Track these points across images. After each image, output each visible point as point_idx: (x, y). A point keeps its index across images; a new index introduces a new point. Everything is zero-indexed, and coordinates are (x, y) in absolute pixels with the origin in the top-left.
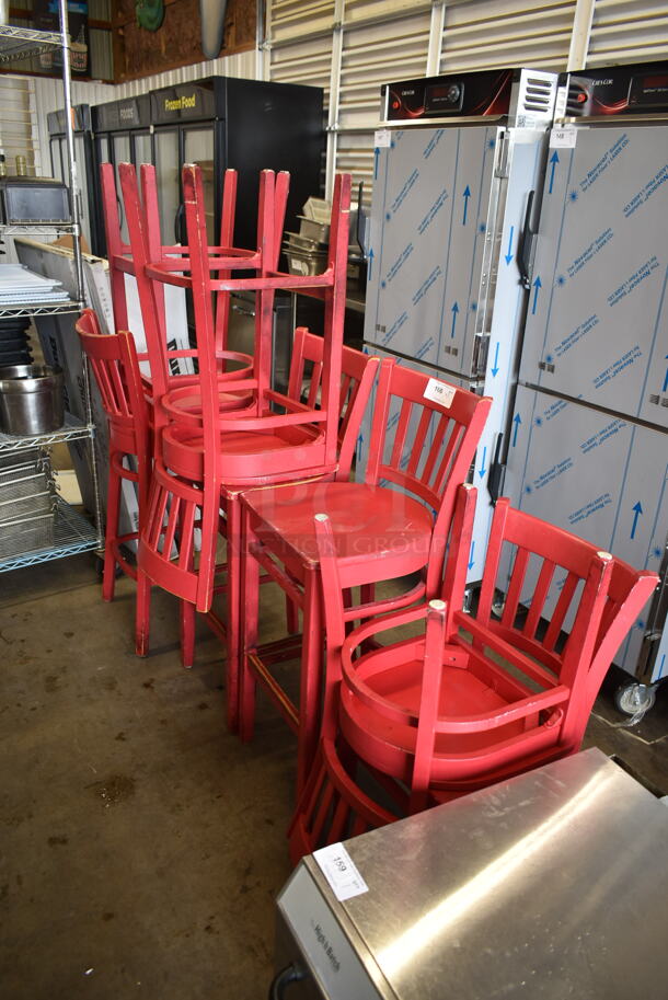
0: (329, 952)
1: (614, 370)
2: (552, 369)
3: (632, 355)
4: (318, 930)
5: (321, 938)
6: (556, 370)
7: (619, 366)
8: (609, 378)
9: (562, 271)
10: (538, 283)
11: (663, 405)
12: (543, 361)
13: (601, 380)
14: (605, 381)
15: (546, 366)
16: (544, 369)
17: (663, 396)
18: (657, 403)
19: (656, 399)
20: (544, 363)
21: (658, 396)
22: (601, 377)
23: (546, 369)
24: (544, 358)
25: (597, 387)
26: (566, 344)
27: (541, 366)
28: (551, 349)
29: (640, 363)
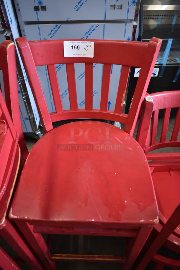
2: (44, 8)
6: (47, 8)
11: (118, 9)
12: (36, 6)
13: (79, 6)
14: (81, 5)
15: (40, 8)
16: (39, 10)
17: (117, 4)
18: (114, 9)
19: (113, 7)
20: (38, 6)
21: (115, 5)
22: (78, 4)
23: (40, 10)
24: (36, 3)
25: (77, 11)
27: (37, 9)
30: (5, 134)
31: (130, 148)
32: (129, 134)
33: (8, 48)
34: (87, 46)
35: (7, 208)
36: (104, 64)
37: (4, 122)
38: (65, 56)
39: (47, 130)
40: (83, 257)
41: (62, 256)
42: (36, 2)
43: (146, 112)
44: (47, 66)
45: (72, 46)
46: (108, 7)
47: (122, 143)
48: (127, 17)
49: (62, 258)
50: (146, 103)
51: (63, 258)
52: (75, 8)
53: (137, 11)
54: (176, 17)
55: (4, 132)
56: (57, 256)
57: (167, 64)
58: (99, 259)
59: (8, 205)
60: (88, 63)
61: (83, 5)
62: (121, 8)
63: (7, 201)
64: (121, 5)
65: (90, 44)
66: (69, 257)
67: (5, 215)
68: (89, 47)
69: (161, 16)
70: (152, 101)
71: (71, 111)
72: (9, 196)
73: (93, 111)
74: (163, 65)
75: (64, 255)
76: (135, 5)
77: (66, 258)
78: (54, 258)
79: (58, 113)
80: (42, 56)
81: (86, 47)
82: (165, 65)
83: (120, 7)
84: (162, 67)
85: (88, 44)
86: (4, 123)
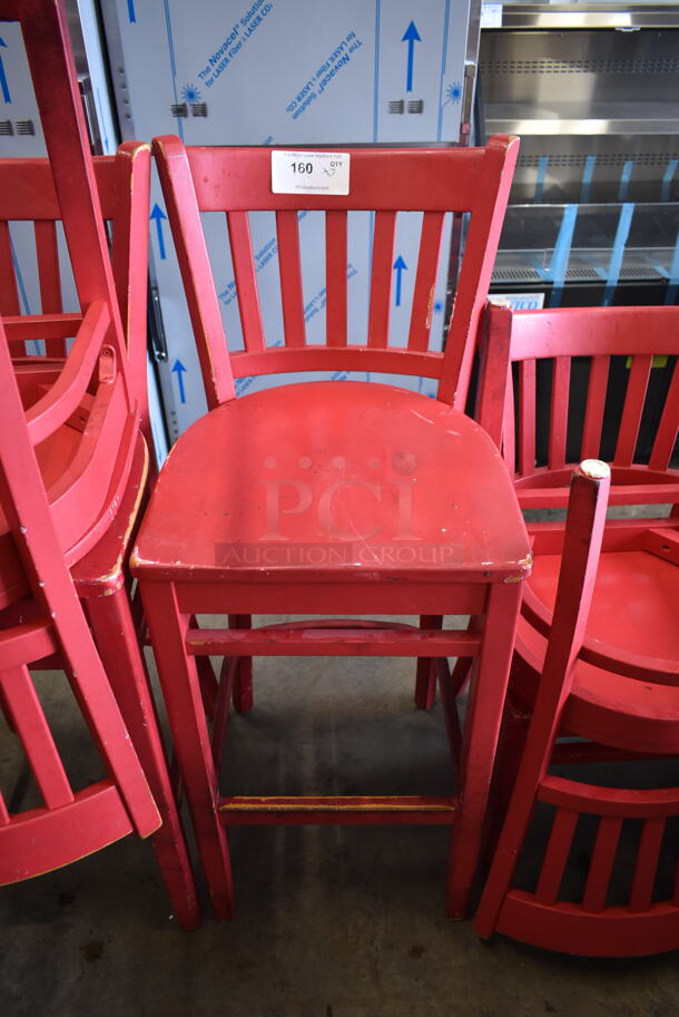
1: (320, 80)
2: (202, 111)
3: (346, 50)
6: (210, 110)
7: (327, 73)
8: (313, 96)
11: (412, 112)
12: (180, 102)
13: (300, 104)
14: (308, 102)
15: (190, 109)
16: (186, 116)
17: (409, 98)
18: (401, 111)
19: (398, 107)
20: (184, 105)
21: (402, 102)
22: (299, 99)
23: (190, 113)
24: (180, 96)
25: (295, 117)
26: (219, 61)
27: (180, 111)
28: (190, 76)
29: (362, 58)
30: (111, 382)
31: (453, 433)
32: (452, 405)
33: (136, 155)
34: (332, 164)
35: (125, 547)
36: (377, 211)
37: (110, 350)
38: (276, 189)
39: (219, 398)
40: (322, 802)
41: (259, 802)
42: (178, 91)
43: (493, 339)
44: (227, 213)
45: (294, 165)
46: (384, 107)
47: (430, 422)
48: (439, 136)
49: (257, 806)
50: (493, 310)
51: (263, 806)
52: (290, 109)
53: (467, 121)
54: (592, 163)
55: (111, 379)
56: (241, 802)
57: (566, 283)
58: (374, 806)
59: (125, 543)
60: (335, 209)
61: (313, 101)
62: (420, 110)
63: (124, 534)
64: (421, 103)
65: (339, 160)
66: (279, 802)
67: (120, 560)
68: (337, 168)
69: (547, 159)
70: (508, 306)
71: (287, 349)
72: (128, 525)
73: (348, 348)
74: (555, 286)
75: (264, 799)
76: (461, 101)
77: (270, 807)
78: (231, 806)
79: (251, 353)
80: (217, 187)
81: (328, 167)
82: (562, 286)
83: (418, 108)
84: (551, 289)
85: (335, 160)
86: (112, 354)
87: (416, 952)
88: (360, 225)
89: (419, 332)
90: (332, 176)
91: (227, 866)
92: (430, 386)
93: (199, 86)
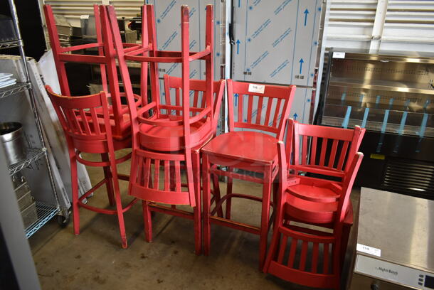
0: (390, 271)
1: (278, 70)
3: (285, 63)
4: (380, 269)
5: (383, 270)
7: (280, 68)
8: (276, 73)
9: (249, 36)
10: (238, 42)
12: (245, 71)
13: (273, 74)
15: (247, 73)
17: (300, 75)
19: (297, 77)
26: (255, 64)
27: (245, 73)
28: (249, 66)
29: (289, 66)
35: (201, 147)
36: (269, 97)
38: (249, 91)
42: (245, 69)
45: (253, 86)
46: (294, 76)
48: (307, 84)
60: (261, 96)
64: (303, 76)
67: (200, 149)
71: (247, 123)
73: (260, 125)
79: (239, 123)
83: (302, 78)
87: (249, 275)
88: (266, 100)
89: (274, 123)
90: (260, 89)
91: (209, 236)
92: (274, 135)
93: (250, 68)
